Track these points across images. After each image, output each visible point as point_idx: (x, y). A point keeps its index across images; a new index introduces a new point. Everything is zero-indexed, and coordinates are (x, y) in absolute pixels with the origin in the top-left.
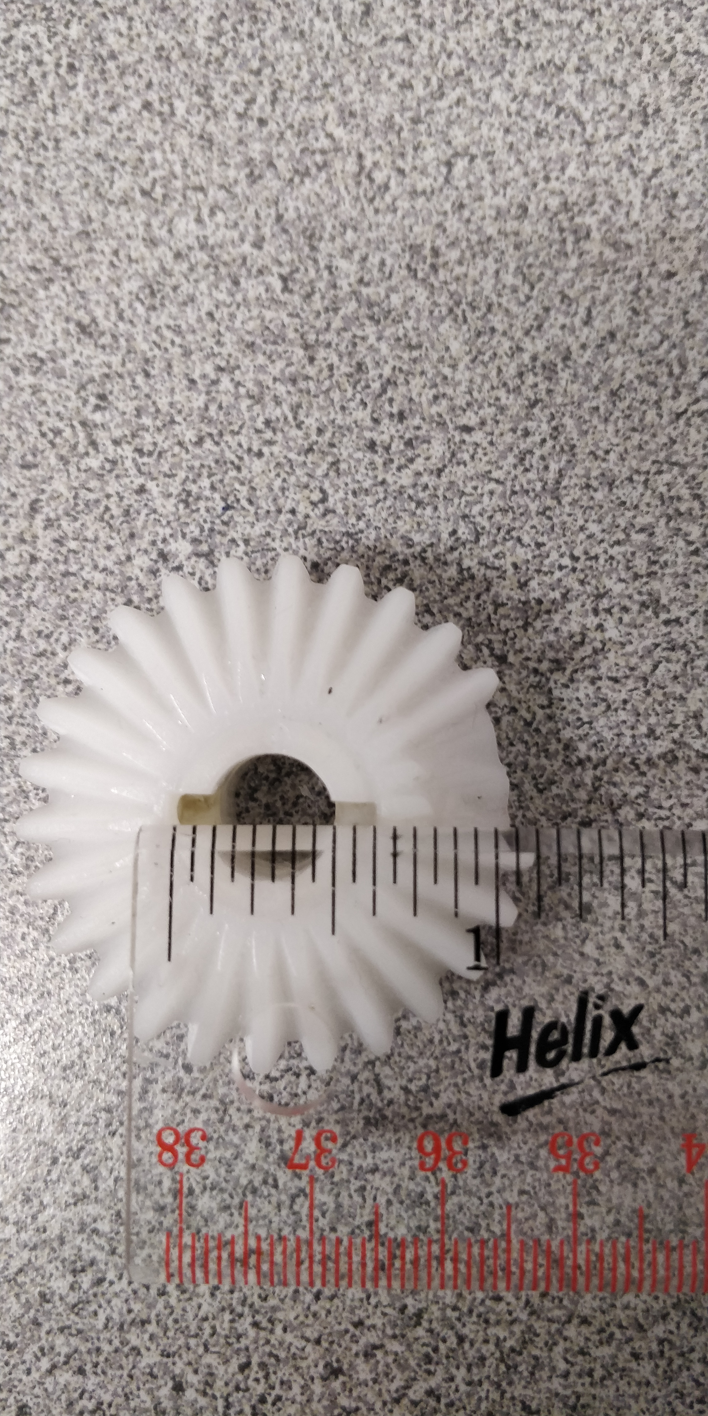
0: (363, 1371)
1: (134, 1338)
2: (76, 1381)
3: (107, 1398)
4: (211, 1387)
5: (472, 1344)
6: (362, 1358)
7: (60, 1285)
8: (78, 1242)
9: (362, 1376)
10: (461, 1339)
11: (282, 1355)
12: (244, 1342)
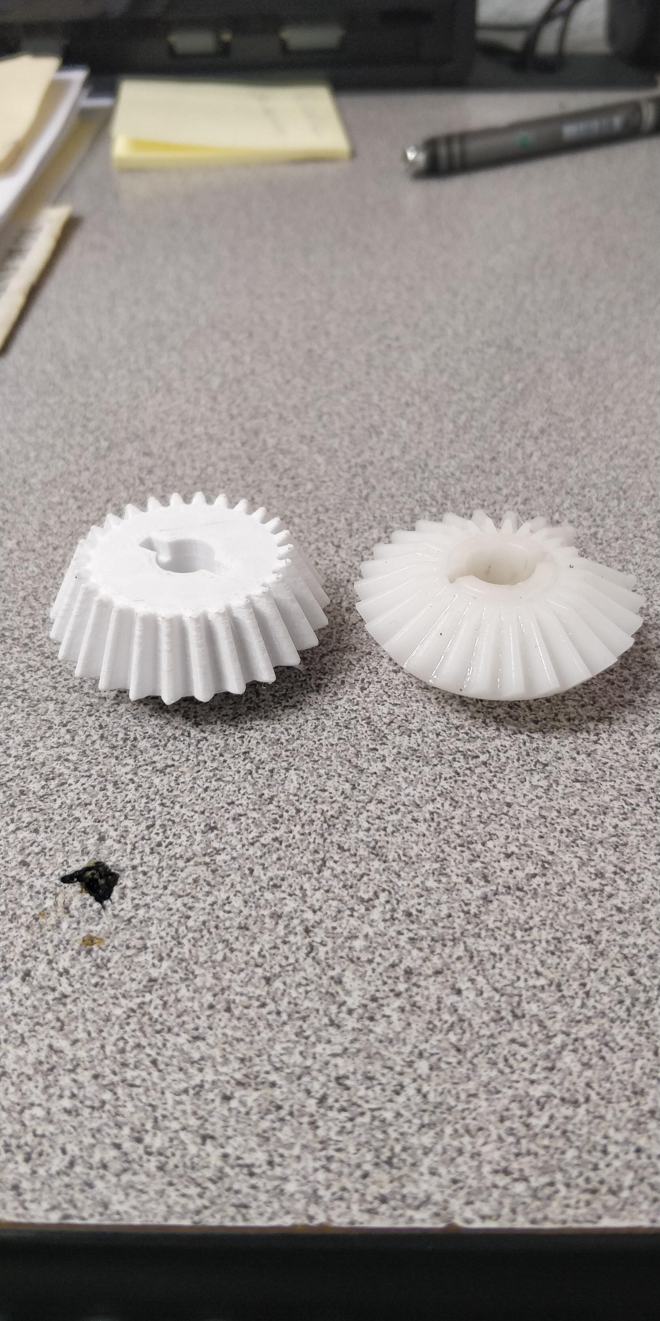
0: (231, 827)
1: (77, 813)
2: (31, 836)
3: (49, 845)
4: (125, 838)
5: (305, 813)
6: (231, 821)
7: (35, 786)
8: (54, 765)
9: (230, 831)
10: (298, 811)
11: (177, 820)
12: (152, 813)
